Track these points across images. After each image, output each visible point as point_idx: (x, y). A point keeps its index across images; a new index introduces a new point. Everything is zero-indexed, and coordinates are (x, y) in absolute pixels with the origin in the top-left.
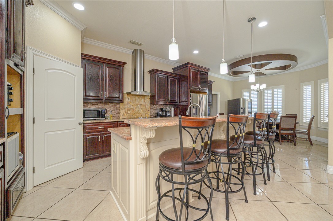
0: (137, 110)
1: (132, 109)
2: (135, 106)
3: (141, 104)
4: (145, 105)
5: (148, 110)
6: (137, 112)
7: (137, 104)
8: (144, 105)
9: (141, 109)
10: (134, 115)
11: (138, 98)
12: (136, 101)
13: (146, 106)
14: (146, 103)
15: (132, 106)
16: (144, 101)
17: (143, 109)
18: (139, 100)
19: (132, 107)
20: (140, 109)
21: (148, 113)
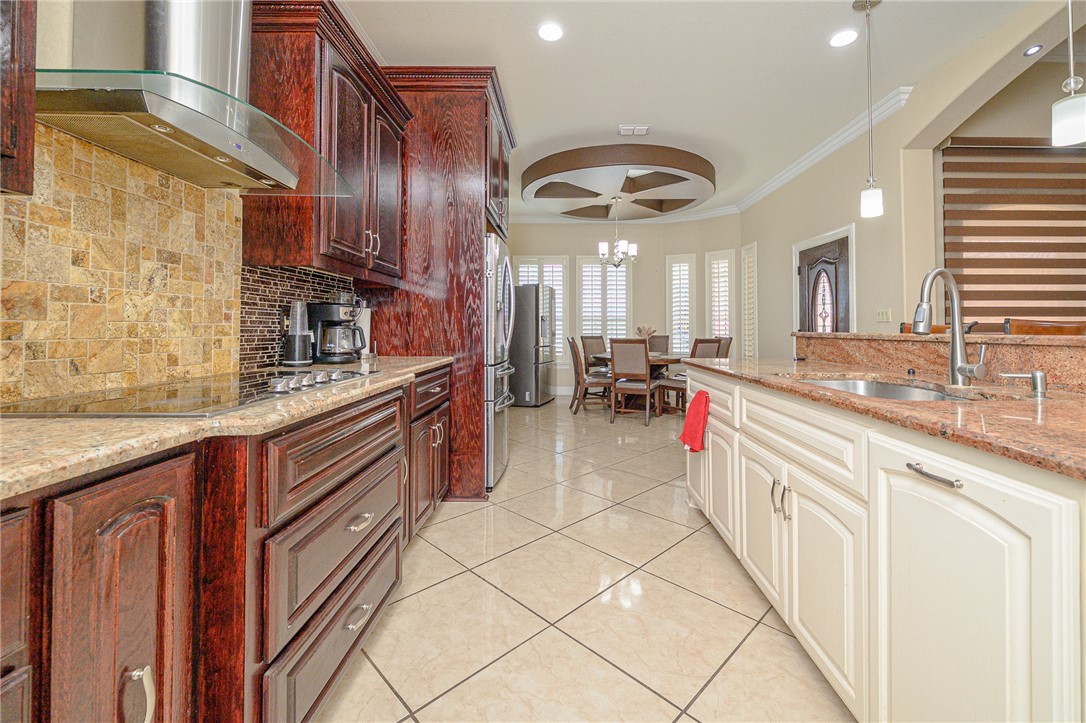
0: (129, 311)
1: (78, 295)
2: (109, 269)
3: (173, 258)
4: (203, 265)
5: (228, 318)
6: (132, 332)
7: (133, 251)
8: (197, 270)
9: (172, 300)
10: (93, 366)
11: (149, 189)
12: (120, 215)
13: (210, 282)
14: (210, 251)
15: (77, 260)
16: (200, 236)
17: (187, 302)
18: (152, 208)
19: (75, 276)
20: (164, 303)
21: (225, 339)
